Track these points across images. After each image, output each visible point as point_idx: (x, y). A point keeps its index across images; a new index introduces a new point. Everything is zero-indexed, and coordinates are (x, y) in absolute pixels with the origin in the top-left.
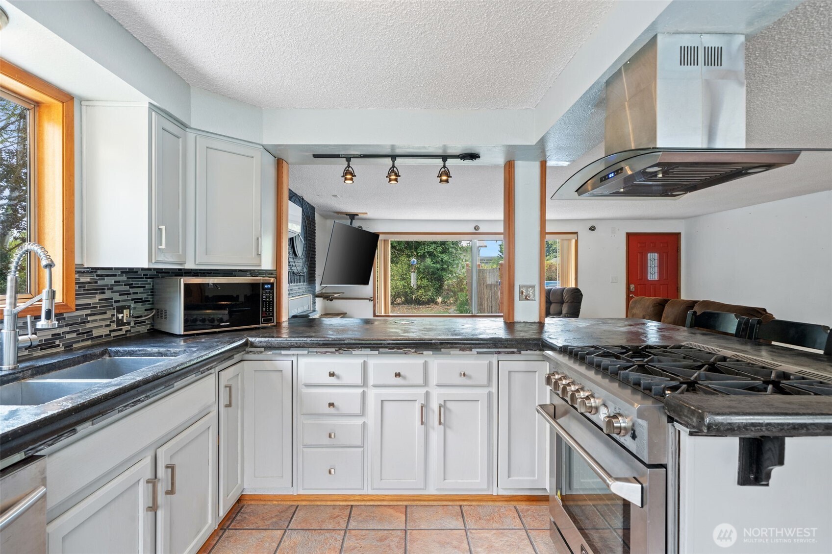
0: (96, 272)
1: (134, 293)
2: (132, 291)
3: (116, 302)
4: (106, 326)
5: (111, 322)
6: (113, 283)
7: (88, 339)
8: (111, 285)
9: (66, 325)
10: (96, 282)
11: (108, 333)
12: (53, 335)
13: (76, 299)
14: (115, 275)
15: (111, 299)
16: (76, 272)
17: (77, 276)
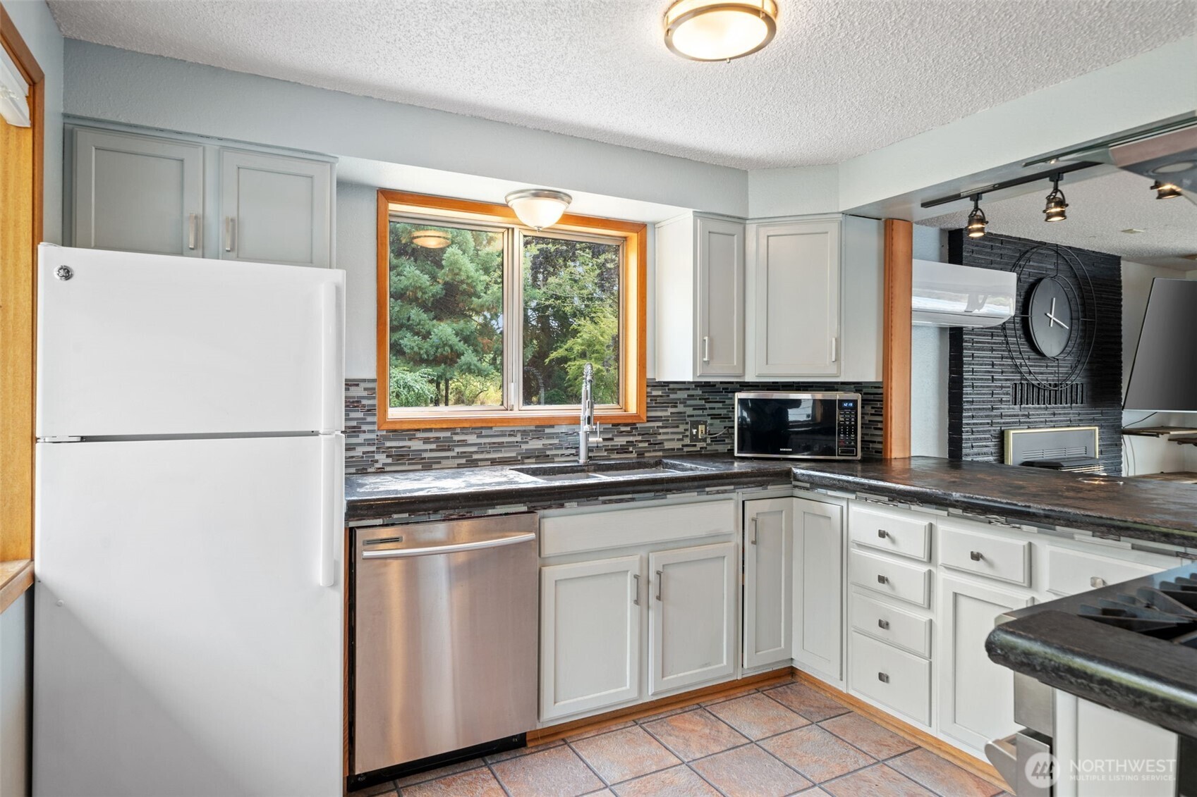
0: (668, 386)
1: (710, 408)
2: (708, 405)
3: (689, 416)
4: (678, 440)
5: (683, 436)
6: (686, 396)
7: (660, 450)
8: (684, 399)
9: (639, 435)
10: (668, 396)
11: (681, 447)
12: (627, 442)
13: (647, 411)
14: (688, 389)
15: (685, 413)
16: (647, 386)
17: (649, 390)
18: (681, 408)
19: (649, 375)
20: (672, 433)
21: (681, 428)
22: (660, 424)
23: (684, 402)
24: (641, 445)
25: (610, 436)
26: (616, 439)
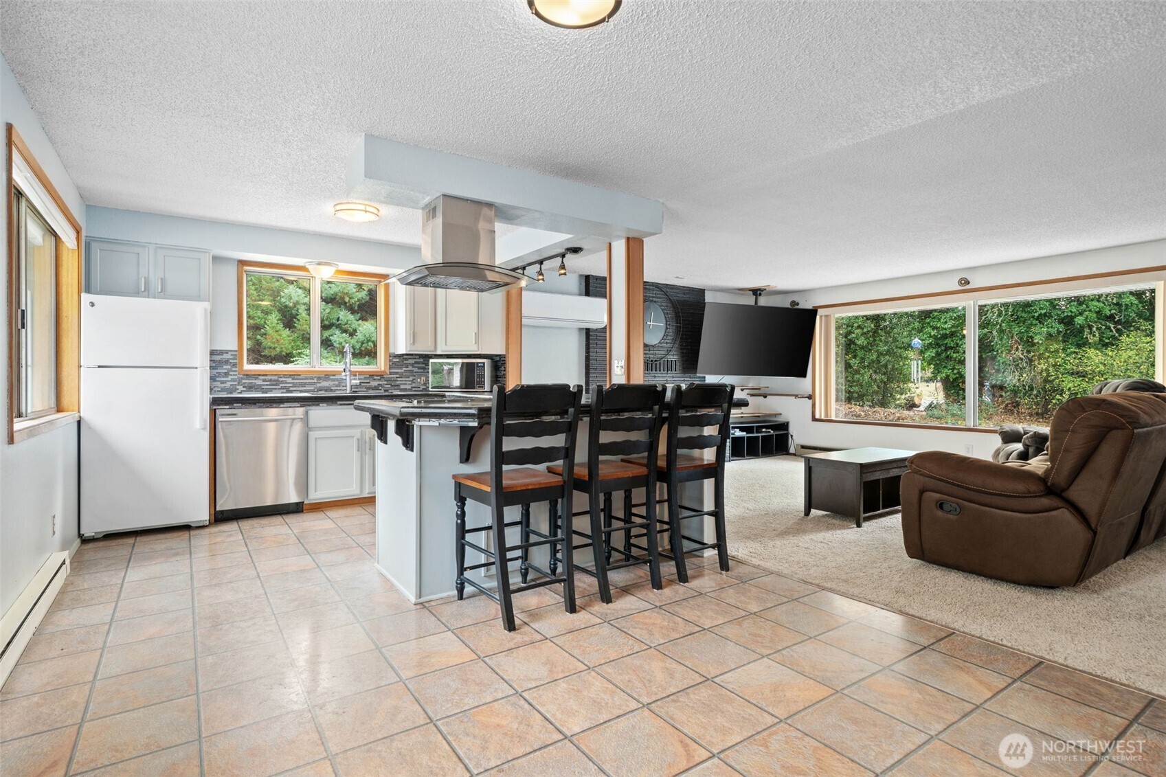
0: (402, 356)
3: (415, 372)
4: (409, 384)
5: (412, 382)
6: (413, 361)
7: (398, 389)
8: (412, 363)
9: (385, 381)
10: (403, 362)
11: (410, 388)
12: (378, 384)
13: (391, 369)
14: (415, 358)
15: (413, 370)
16: (390, 356)
17: (391, 358)
18: (410, 368)
19: (392, 351)
20: (405, 381)
21: (411, 378)
22: (398, 376)
23: (412, 365)
24: (386, 386)
25: (368, 381)
26: (371, 383)
